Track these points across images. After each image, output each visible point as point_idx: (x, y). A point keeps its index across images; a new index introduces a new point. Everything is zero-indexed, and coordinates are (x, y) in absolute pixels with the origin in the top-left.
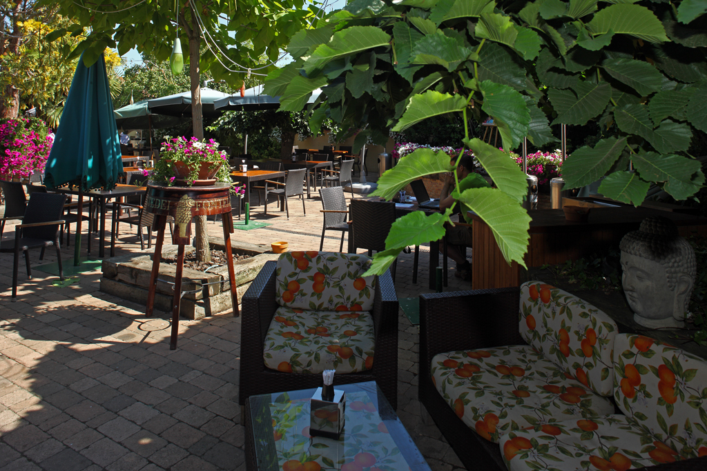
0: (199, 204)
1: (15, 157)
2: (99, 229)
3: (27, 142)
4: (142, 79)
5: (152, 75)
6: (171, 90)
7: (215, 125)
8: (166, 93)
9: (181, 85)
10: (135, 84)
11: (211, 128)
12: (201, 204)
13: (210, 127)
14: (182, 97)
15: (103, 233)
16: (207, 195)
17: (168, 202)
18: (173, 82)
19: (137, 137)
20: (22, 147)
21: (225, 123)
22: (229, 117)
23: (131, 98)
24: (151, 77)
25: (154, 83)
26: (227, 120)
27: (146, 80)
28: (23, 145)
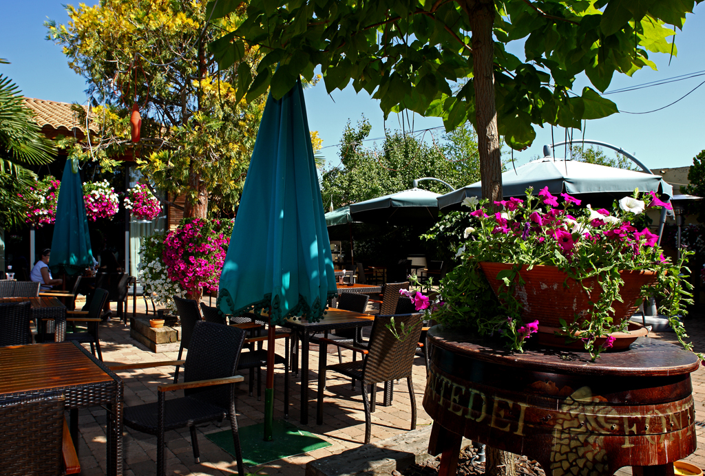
0: (632, 421)
1: (201, 266)
2: (300, 367)
3: (215, 247)
4: (342, 182)
5: (352, 177)
6: (375, 192)
7: (431, 233)
8: (369, 196)
9: (384, 187)
10: (335, 189)
11: (428, 237)
12: (640, 423)
13: (426, 236)
14: (390, 199)
15: (306, 374)
16: (656, 392)
17: (517, 409)
18: (377, 184)
19: (336, 250)
20: (208, 254)
21: (446, 230)
22: (451, 222)
23: (330, 205)
24: (351, 180)
25: (354, 186)
26: (449, 225)
27: (346, 184)
28: (210, 252)
